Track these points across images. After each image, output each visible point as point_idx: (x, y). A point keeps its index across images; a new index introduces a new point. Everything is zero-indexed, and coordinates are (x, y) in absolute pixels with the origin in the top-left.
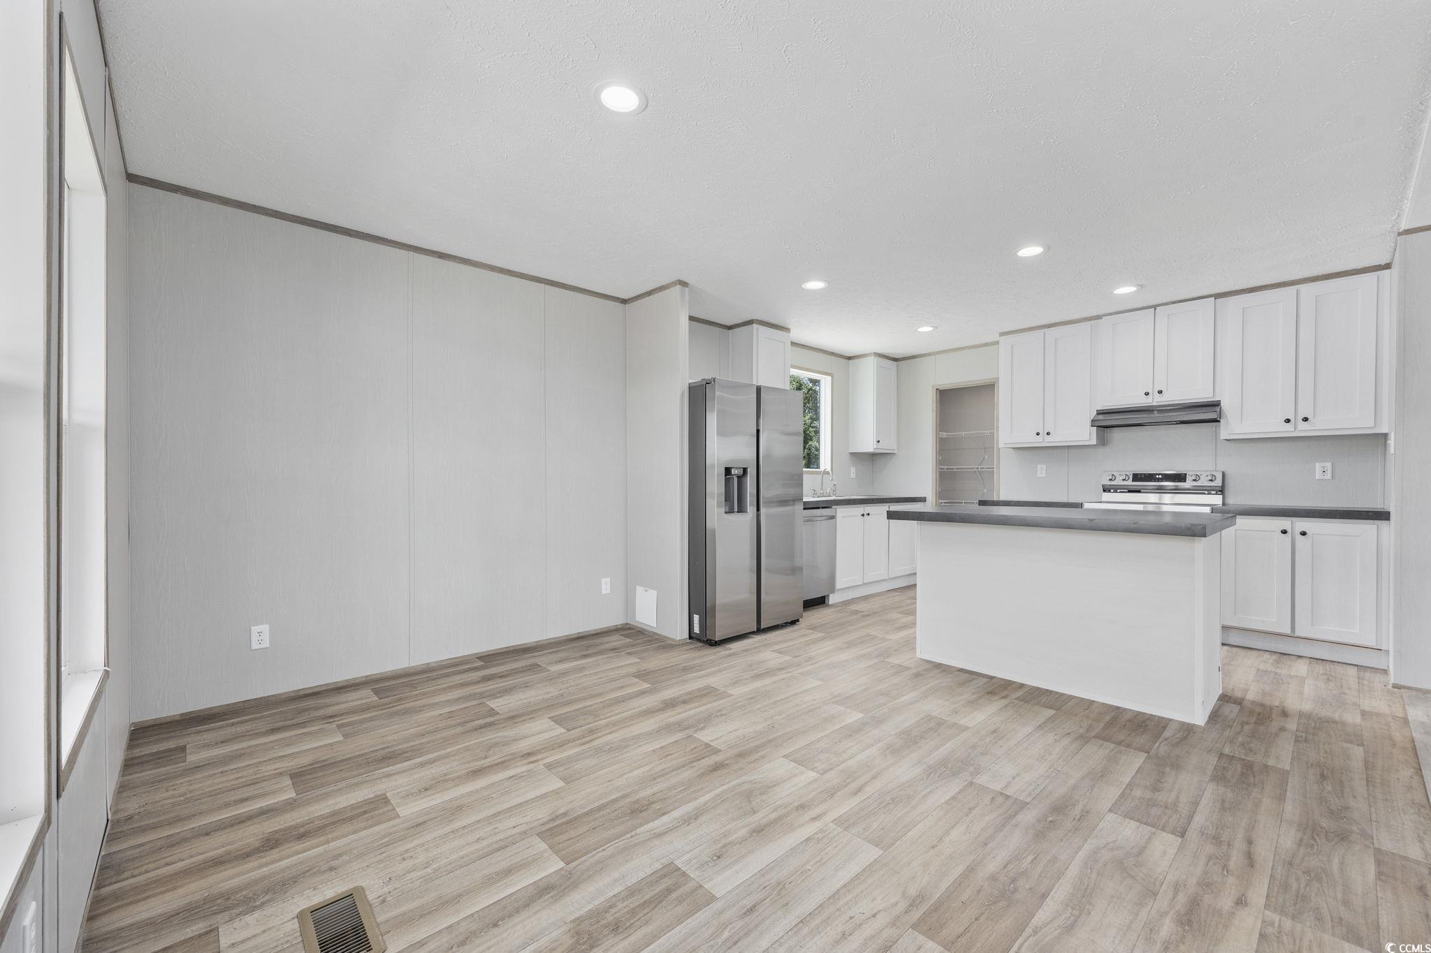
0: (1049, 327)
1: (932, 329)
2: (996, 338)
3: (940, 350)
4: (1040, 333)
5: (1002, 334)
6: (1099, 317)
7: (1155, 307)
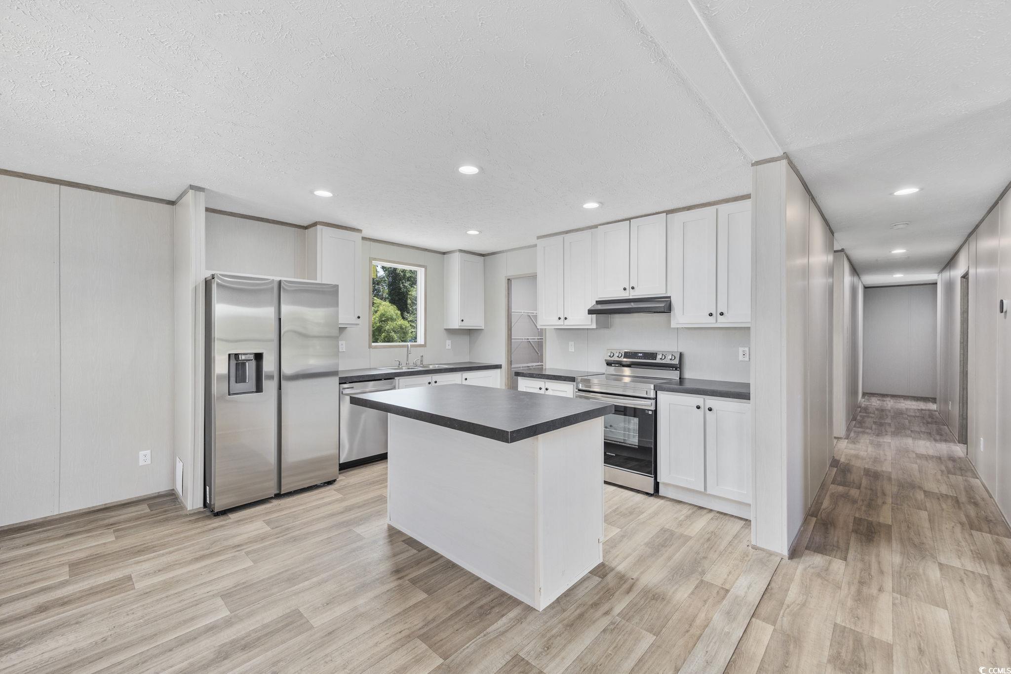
0: (567, 233)
1: (478, 233)
2: (534, 241)
3: (510, 248)
4: (560, 237)
5: (539, 238)
6: (596, 227)
7: (629, 219)
